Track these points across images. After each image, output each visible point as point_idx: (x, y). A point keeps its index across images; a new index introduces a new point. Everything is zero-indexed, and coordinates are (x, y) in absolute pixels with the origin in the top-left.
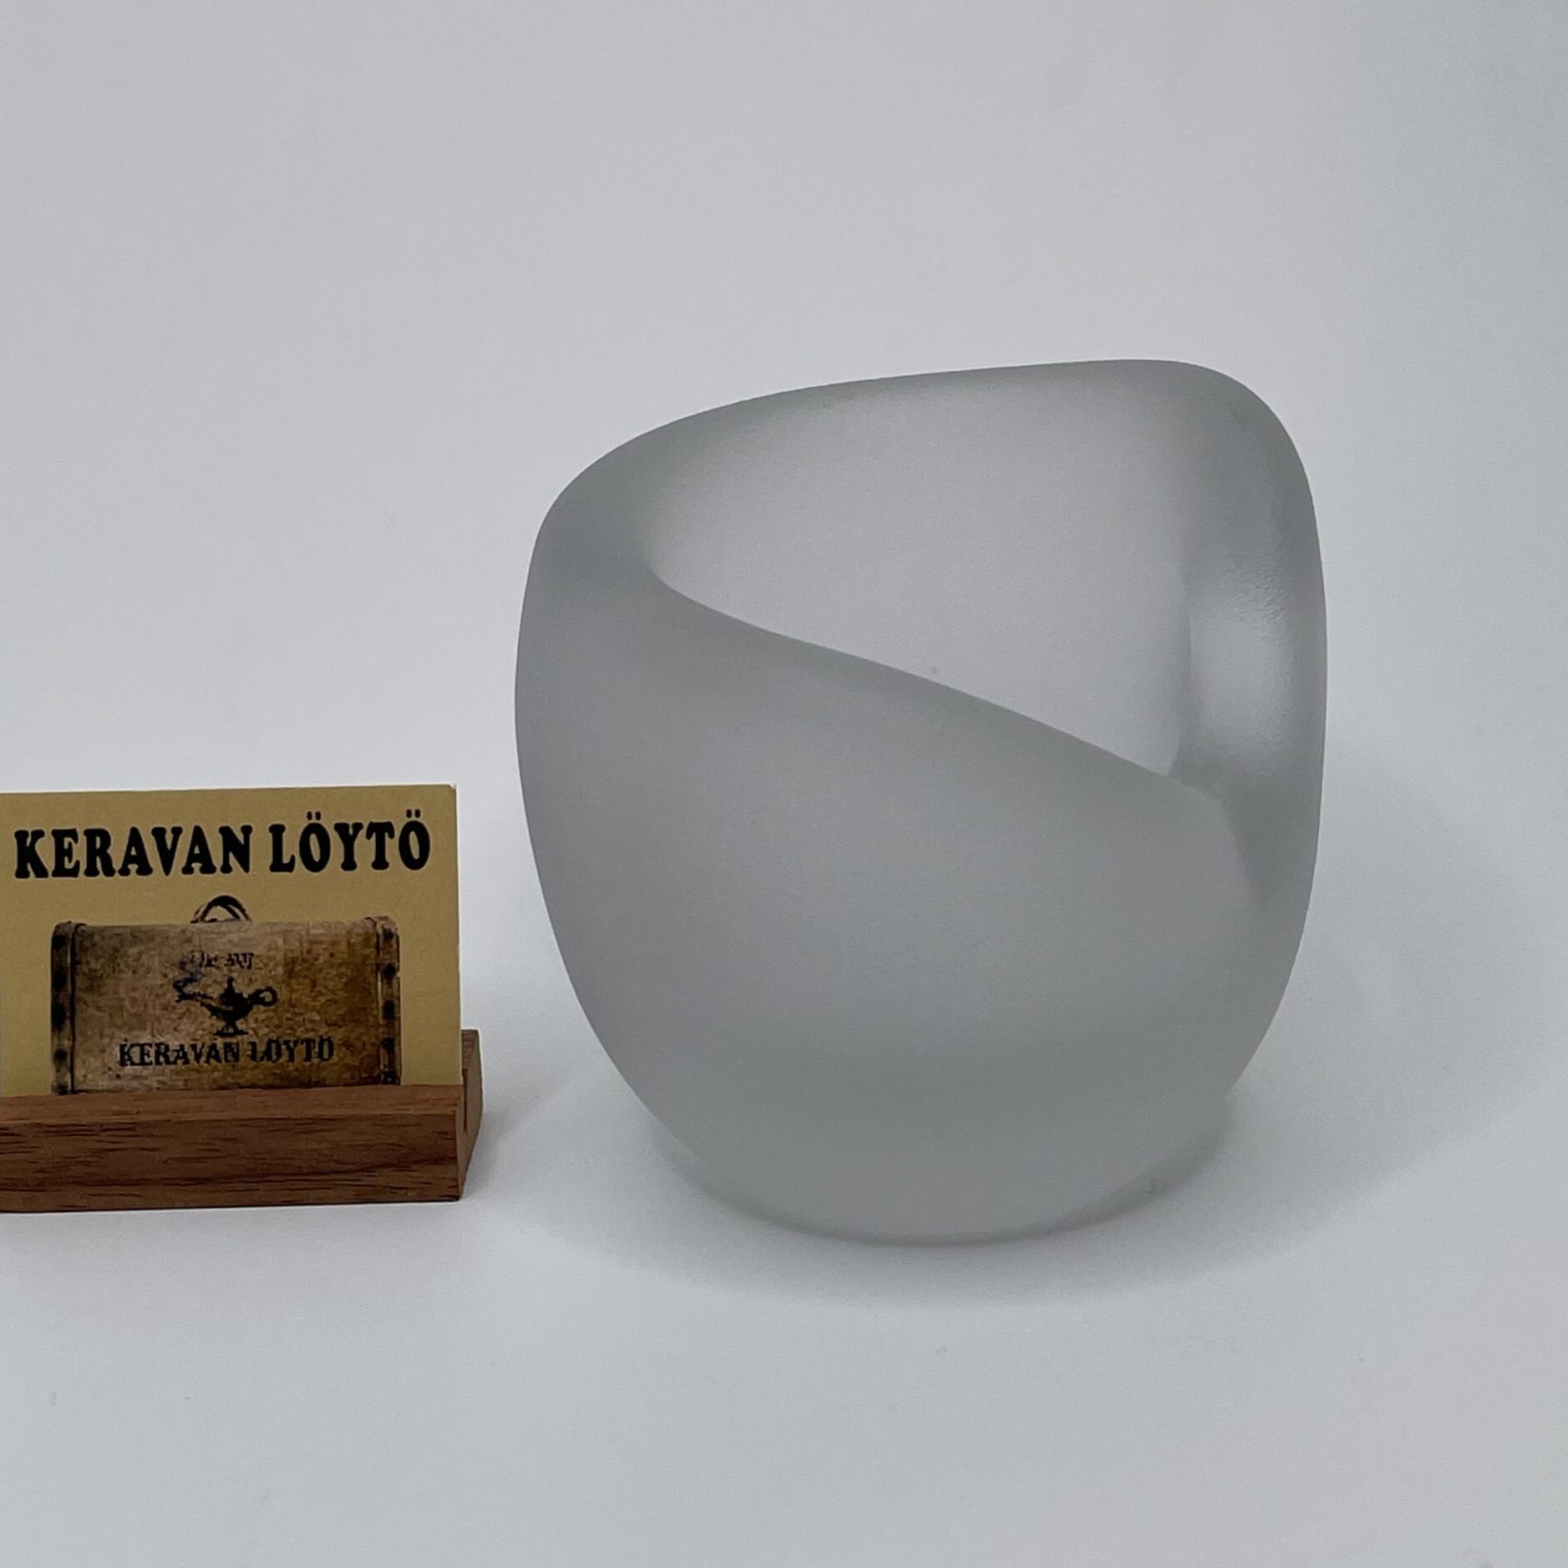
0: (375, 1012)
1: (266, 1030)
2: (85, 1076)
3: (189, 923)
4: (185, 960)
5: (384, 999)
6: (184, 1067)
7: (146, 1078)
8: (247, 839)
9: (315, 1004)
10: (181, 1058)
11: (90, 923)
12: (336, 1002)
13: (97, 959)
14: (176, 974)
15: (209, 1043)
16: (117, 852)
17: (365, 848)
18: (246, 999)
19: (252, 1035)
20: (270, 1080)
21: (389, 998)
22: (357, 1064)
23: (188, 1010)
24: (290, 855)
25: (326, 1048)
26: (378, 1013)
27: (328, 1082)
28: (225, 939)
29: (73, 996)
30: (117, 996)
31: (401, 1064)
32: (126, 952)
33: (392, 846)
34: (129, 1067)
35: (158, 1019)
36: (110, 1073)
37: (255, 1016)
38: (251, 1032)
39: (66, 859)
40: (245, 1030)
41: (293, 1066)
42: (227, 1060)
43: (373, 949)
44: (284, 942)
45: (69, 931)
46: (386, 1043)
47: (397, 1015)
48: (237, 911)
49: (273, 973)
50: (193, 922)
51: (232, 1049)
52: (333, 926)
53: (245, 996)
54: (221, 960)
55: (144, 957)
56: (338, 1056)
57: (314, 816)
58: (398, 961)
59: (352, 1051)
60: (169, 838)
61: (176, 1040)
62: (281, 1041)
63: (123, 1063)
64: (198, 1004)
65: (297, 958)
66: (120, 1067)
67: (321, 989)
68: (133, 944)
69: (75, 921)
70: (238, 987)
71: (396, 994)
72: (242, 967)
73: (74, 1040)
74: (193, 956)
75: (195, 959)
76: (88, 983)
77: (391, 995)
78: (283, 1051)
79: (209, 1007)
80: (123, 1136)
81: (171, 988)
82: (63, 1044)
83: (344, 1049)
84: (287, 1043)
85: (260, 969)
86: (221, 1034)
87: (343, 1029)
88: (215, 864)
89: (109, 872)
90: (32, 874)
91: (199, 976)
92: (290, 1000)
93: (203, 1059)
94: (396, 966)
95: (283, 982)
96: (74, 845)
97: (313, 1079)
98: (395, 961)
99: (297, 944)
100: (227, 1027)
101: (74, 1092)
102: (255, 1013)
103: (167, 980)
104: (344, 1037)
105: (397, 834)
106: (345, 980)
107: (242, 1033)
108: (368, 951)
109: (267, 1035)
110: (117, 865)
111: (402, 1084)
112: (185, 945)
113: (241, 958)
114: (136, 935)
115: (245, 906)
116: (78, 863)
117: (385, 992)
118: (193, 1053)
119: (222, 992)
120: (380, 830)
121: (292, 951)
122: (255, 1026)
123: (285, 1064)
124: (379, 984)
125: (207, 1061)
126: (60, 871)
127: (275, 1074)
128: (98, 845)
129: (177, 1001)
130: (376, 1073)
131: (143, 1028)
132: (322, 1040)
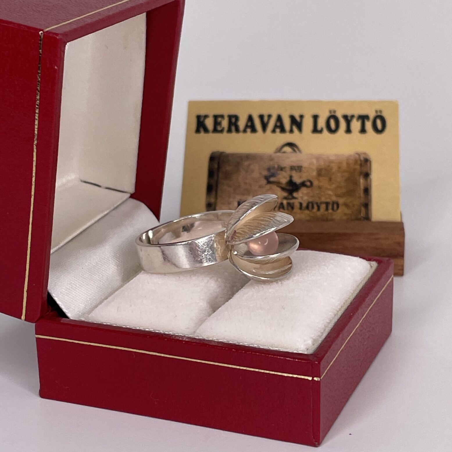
0: (359, 192)
1: (307, 198)
3: (273, 152)
4: (270, 167)
5: (363, 186)
8: (301, 120)
9: (331, 187)
12: (341, 187)
13: (230, 166)
14: (266, 173)
15: (280, 202)
16: (242, 124)
17: (356, 125)
18: (299, 185)
21: (366, 186)
22: (350, 213)
23: (271, 188)
24: (321, 127)
25: (335, 206)
28: (289, 160)
29: (217, 181)
30: (237, 182)
31: (371, 213)
32: (243, 164)
33: (369, 125)
37: (302, 191)
38: (300, 198)
39: (218, 126)
40: (297, 197)
41: (319, 213)
42: (288, 209)
43: (359, 166)
44: (317, 162)
45: (217, 155)
46: (364, 205)
47: (370, 194)
48: (295, 149)
49: (311, 174)
51: (290, 205)
52: (340, 156)
53: (298, 183)
54: (287, 168)
55: (252, 167)
56: (341, 210)
57: (333, 112)
58: (371, 171)
59: (348, 208)
60: (266, 119)
62: (314, 203)
64: (275, 186)
65: (323, 169)
67: (333, 181)
68: (247, 161)
69: (221, 151)
70: (295, 179)
71: (369, 184)
72: (296, 171)
73: (216, 198)
74: (274, 166)
76: (224, 176)
78: (315, 207)
81: (263, 179)
82: (211, 201)
83: (344, 207)
84: (317, 203)
85: (305, 173)
86: (285, 198)
87: (344, 198)
88: (286, 130)
90: (202, 132)
92: (319, 186)
95: (316, 178)
96: (222, 120)
97: (329, 219)
99: (323, 163)
103: (261, 175)
104: (344, 202)
105: (371, 120)
106: (345, 178)
107: (295, 198)
108: (356, 167)
110: (241, 129)
111: (372, 221)
112: (270, 162)
113: (297, 168)
114: (248, 157)
115: (299, 147)
116: (223, 128)
117: (364, 183)
120: (363, 118)
121: (321, 166)
122: (301, 195)
123: (316, 212)
124: (362, 180)
125: (279, 209)
126: (215, 130)
127: (310, 216)
128: (233, 121)
129: (266, 185)
131: (249, 194)
132: (333, 203)
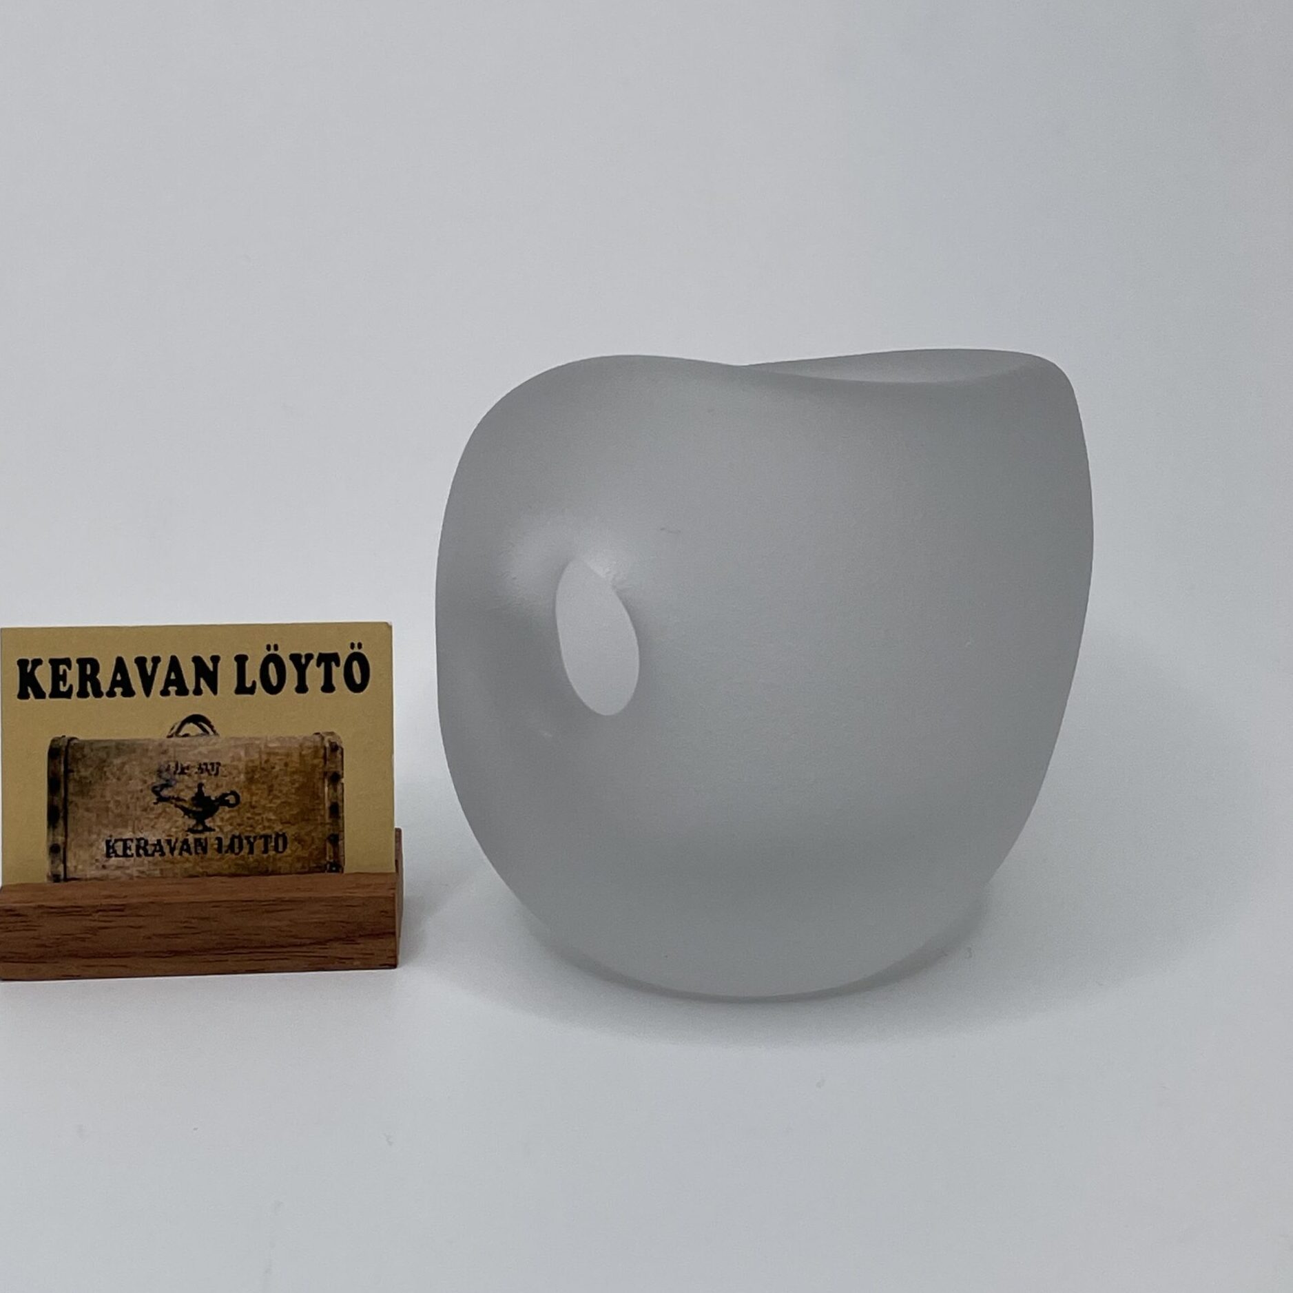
0: (322, 812)
1: (229, 828)
2: (76, 867)
3: (164, 737)
4: (162, 767)
5: (330, 800)
6: (160, 858)
7: (128, 868)
8: (215, 667)
9: (272, 805)
10: (158, 851)
11: (82, 736)
12: (290, 804)
13: (87, 767)
14: (154, 780)
15: (181, 839)
16: (105, 677)
17: (315, 674)
18: (214, 801)
19: (218, 832)
20: (233, 870)
21: (334, 801)
22: (307, 855)
23: (164, 811)
24: (252, 680)
25: (280, 842)
26: (324, 813)
27: (282, 871)
28: (196, 751)
29: (65, 799)
30: (103, 800)
31: (344, 856)
32: (111, 763)
33: (338, 673)
34: (113, 859)
35: (138, 819)
36: (97, 864)
37: (221, 816)
38: (217, 829)
39: (61, 683)
40: (213, 828)
41: (253, 857)
42: (197, 853)
43: (322, 760)
44: (246, 753)
45: (63, 744)
46: (332, 838)
47: (341, 815)
48: (207, 727)
49: (237, 779)
50: (169, 737)
51: (201, 844)
52: (287, 739)
53: (213, 798)
54: (193, 769)
55: (127, 767)
56: (292, 850)
57: (272, 648)
58: (343, 769)
59: (303, 846)
60: (149, 666)
61: (154, 836)
62: (243, 837)
63: (108, 855)
64: (172, 806)
65: (256, 767)
66: (105, 859)
67: (276, 792)
68: (118, 755)
69: (68, 735)
70: (207, 791)
71: (340, 797)
72: (210, 775)
73: (66, 836)
74: (169, 766)
75: (171, 768)
76: (77, 789)
77: (337, 797)
78: (244, 846)
79: (183, 808)
80: (112, 916)
81: (150, 792)
82: (57, 840)
83: (296, 843)
84: (248, 838)
85: (225, 776)
87: (296, 826)
88: (188, 687)
89: (98, 693)
90: (32, 696)
91: (173, 783)
92: (251, 803)
93: (176, 852)
94: (341, 773)
95: (245, 787)
96: (68, 670)
97: (270, 869)
98: (339, 769)
99: (257, 756)
100: (197, 824)
101: (66, 879)
102: (221, 813)
103: (146, 785)
104: (296, 833)
105: (343, 662)
106: (297, 785)
107: (210, 830)
108: (316, 761)
109: (231, 831)
110: (105, 687)
111: (345, 872)
112: (162, 756)
113: (209, 767)
114: (121, 748)
115: (212, 723)
116: (71, 687)
117: (331, 795)
118: (168, 847)
119: (194, 795)
120: (328, 660)
121: (252, 761)
122: (220, 824)
123: (246, 856)
124: (326, 789)
125: (180, 854)
126: (56, 693)
127: (237, 865)
128: (89, 672)
129: (155, 803)
130: (323, 862)
131: (126, 826)
132: (278, 835)
